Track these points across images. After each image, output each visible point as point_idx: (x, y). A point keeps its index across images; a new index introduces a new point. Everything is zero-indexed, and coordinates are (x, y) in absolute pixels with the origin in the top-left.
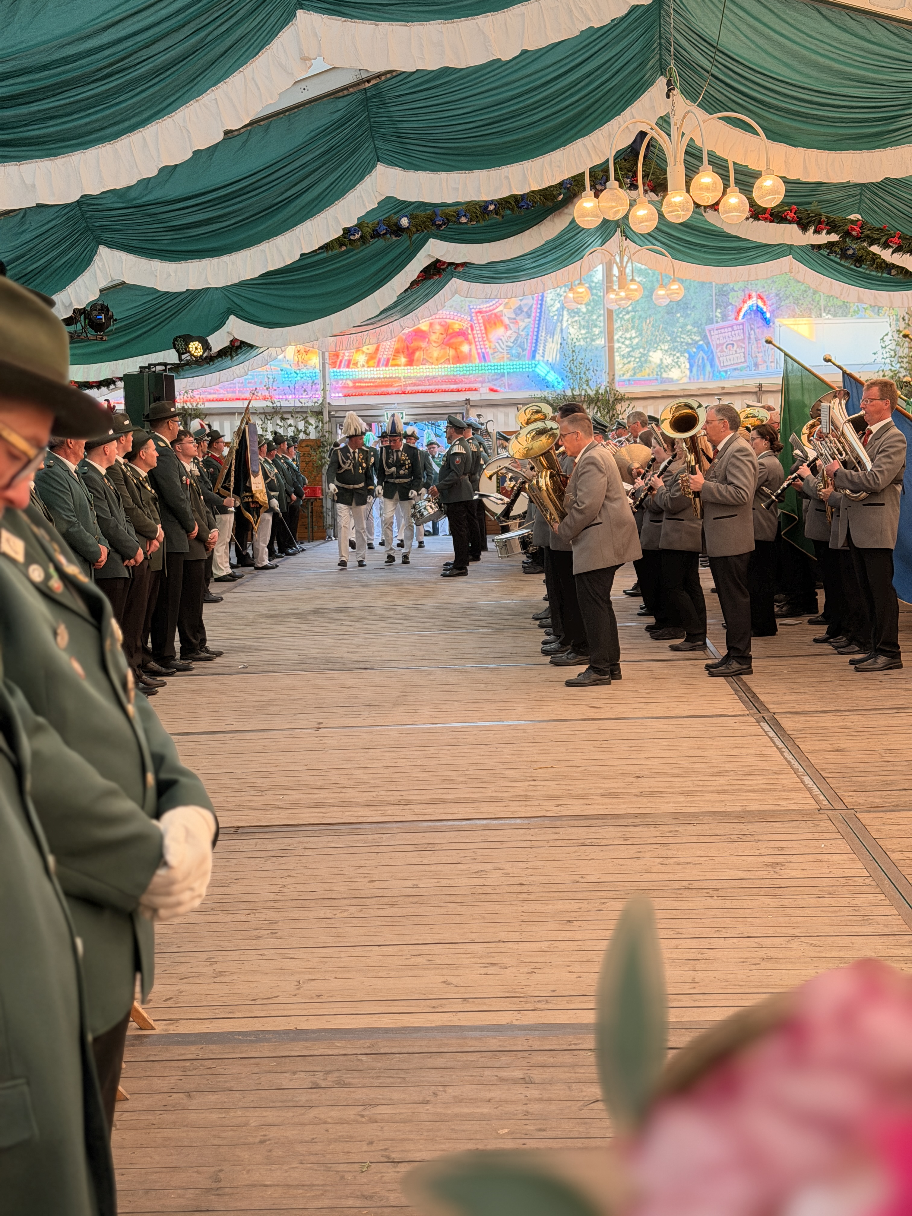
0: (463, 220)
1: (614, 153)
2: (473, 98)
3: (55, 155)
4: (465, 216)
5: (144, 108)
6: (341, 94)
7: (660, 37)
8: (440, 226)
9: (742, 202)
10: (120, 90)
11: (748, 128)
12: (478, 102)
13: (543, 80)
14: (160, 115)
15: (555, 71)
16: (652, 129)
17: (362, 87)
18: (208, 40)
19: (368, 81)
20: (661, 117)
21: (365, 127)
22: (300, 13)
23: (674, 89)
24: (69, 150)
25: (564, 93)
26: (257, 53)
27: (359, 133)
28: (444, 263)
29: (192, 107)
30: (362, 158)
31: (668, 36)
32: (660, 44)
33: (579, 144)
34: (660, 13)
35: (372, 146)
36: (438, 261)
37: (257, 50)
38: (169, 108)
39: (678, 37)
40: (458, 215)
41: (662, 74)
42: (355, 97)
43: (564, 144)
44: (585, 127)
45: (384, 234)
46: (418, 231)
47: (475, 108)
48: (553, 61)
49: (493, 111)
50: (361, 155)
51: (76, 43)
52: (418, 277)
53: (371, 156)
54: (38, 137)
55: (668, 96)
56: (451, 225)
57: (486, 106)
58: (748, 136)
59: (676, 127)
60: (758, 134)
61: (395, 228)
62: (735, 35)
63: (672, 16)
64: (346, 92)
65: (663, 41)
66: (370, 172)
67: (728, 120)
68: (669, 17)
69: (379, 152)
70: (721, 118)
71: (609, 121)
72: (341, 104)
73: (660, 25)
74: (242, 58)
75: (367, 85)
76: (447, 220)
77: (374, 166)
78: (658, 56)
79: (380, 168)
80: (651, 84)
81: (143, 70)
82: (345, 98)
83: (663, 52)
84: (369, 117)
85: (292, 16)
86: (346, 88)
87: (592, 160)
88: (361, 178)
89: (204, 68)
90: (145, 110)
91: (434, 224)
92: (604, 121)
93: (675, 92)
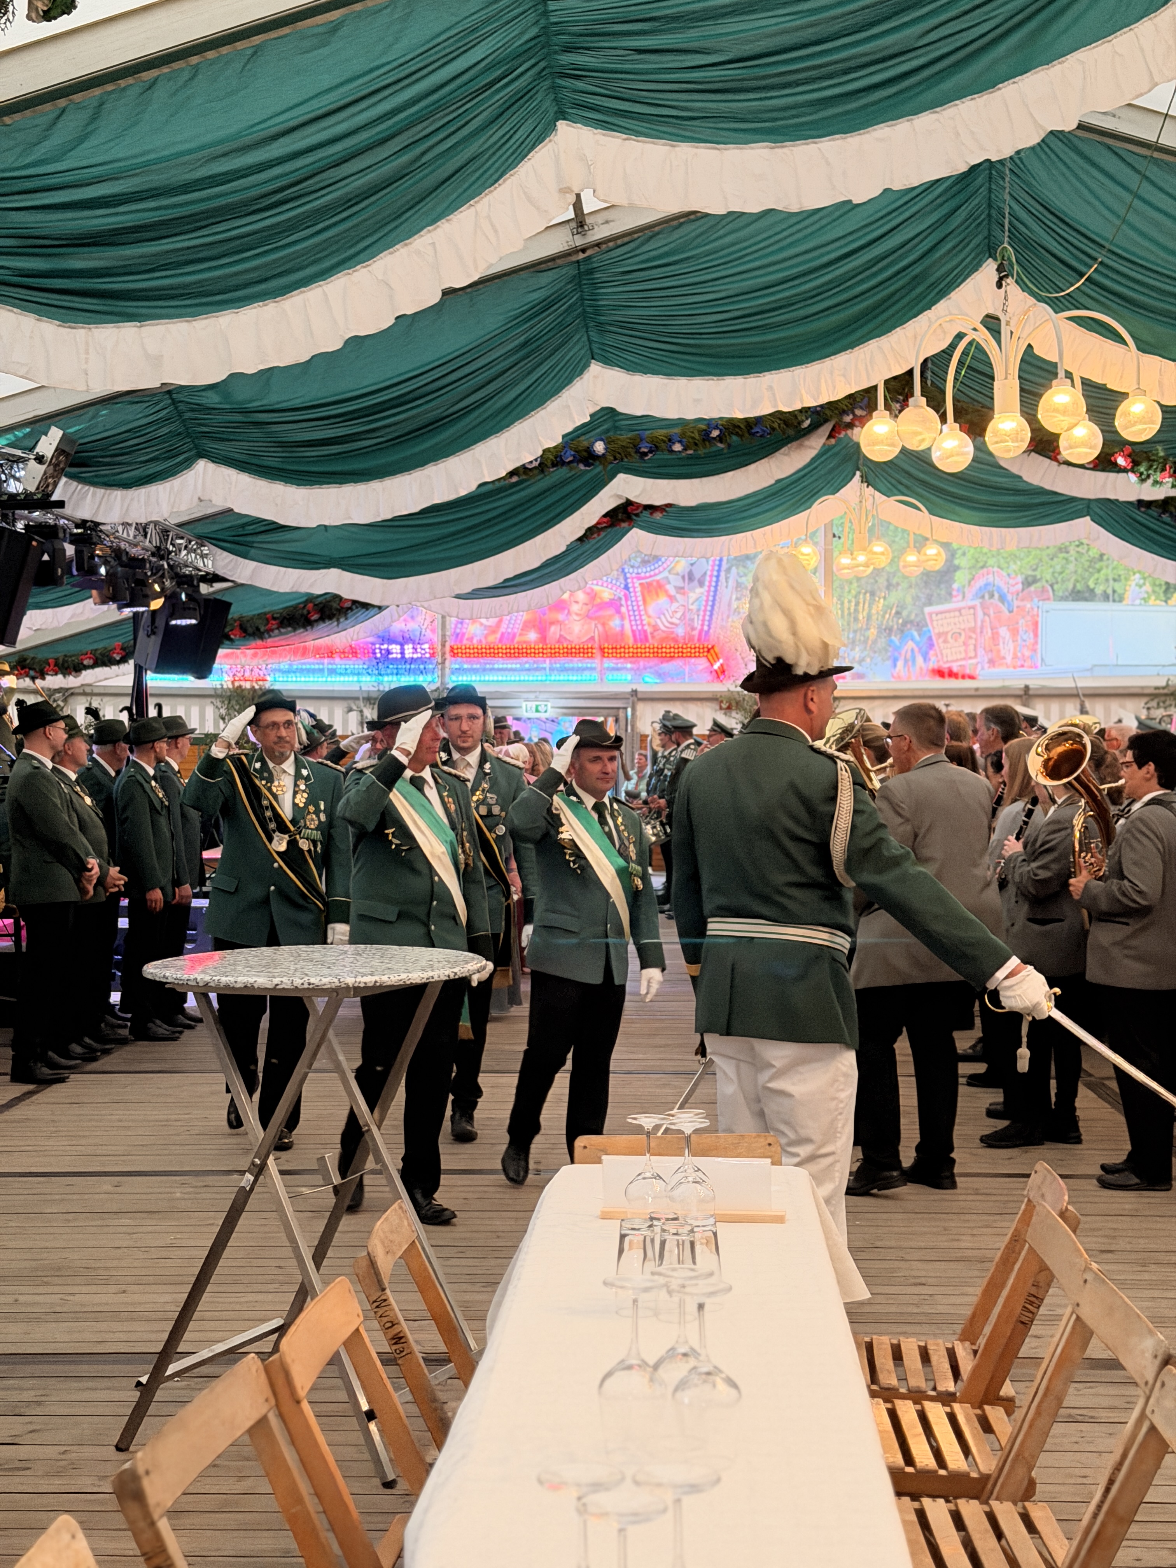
0: (677, 447)
1: (921, 360)
2: (727, 280)
3: (194, 315)
4: (680, 442)
5: (325, 253)
6: (543, 266)
7: (990, 206)
8: (646, 454)
9: (1094, 434)
10: (292, 226)
11: (1108, 334)
12: (736, 285)
13: (825, 259)
14: (348, 264)
15: (841, 247)
16: (975, 329)
17: (574, 258)
18: (424, 160)
19: (583, 251)
20: (988, 316)
21: (576, 313)
22: (561, 125)
23: (1006, 276)
24: (214, 308)
25: (853, 277)
26: (496, 181)
27: (569, 319)
28: (639, 505)
29: (397, 254)
30: (571, 353)
31: (1002, 205)
32: (989, 215)
33: (873, 345)
34: (991, 174)
35: (585, 338)
36: (629, 503)
37: (497, 176)
38: (362, 256)
39: (1016, 207)
40: (670, 440)
41: (990, 256)
42: (564, 271)
43: (852, 346)
44: (882, 324)
45: (571, 462)
46: (615, 459)
47: (730, 293)
48: (841, 234)
49: (754, 298)
50: (570, 350)
51: (234, 155)
52: (598, 523)
53: (583, 352)
54: (171, 287)
55: (999, 285)
56: (659, 456)
57: (745, 290)
58: (1109, 345)
59: (1009, 328)
60: (1124, 342)
61: (585, 454)
62: (1094, 207)
63: (1007, 179)
64: (551, 265)
65: (994, 213)
66: (581, 373)
67: (1079, 321)
68: (1003, 179)
69: (594, 346)
70: (1070, 319)
71: (915, 316)
72: (545, 278)
73: (990, 190)
74: (476, 185)
75: (581, 256)
76: (655, 448)
77: (586, 366)
78: (986, 233)
79: (595, 368)
80: (975, 269)
81: (329, 198)
82: (550, 273)
83: (994, 226)
84: (582, 299)
85: (550, 128)
86: (552, 259)
87: (890, 370)
88: (568, 381)
89: (417, 199)
90: (326, 256)
91: (637, 452)
92: (911, 314)
93: (1009, 280)
